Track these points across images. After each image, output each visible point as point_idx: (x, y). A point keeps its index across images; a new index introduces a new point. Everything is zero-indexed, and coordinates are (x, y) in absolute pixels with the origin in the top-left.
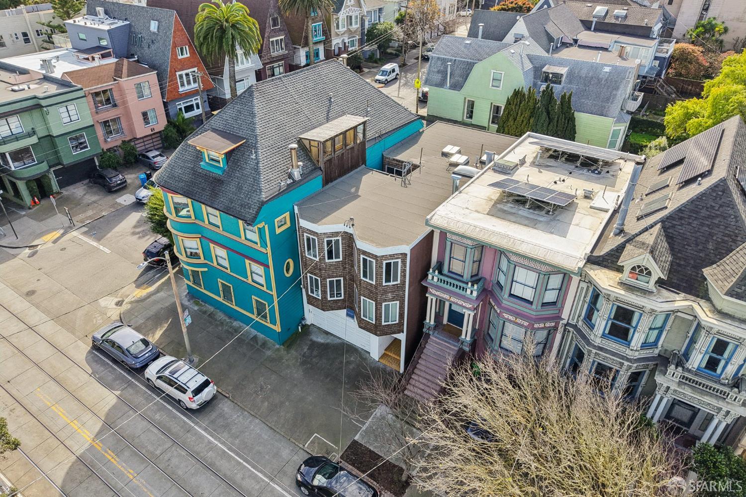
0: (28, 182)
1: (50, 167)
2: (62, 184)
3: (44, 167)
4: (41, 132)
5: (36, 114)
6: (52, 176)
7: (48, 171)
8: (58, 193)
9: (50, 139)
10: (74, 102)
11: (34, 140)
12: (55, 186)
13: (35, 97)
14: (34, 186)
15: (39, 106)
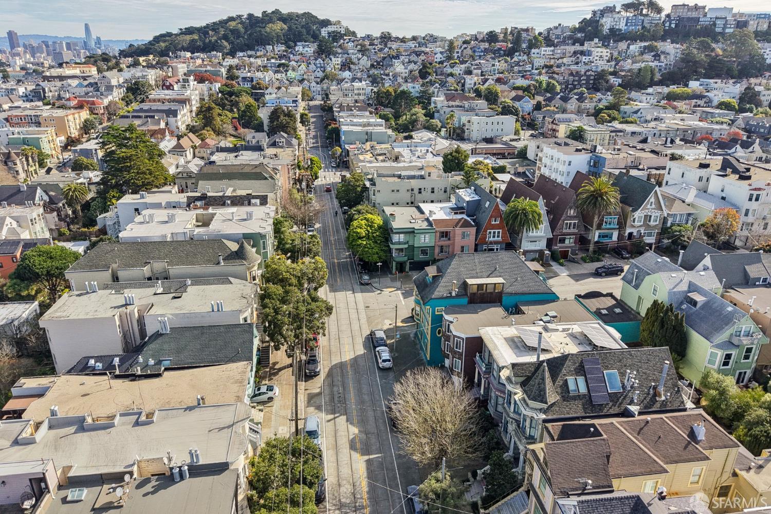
0: (397, 263)
1: (408, 260)
2: (411, 269)
3: (406, 258)
4: (411, 243)
5: (412, 235)
6: (408, 264)
7: (407, 261)
8: (407, 272)
9: (412, 248)
10: (429, 234)
11: (406, 246)
12: (407, 269)
13: (414, 228)
14: (399, 266)
15: (413, 232)
